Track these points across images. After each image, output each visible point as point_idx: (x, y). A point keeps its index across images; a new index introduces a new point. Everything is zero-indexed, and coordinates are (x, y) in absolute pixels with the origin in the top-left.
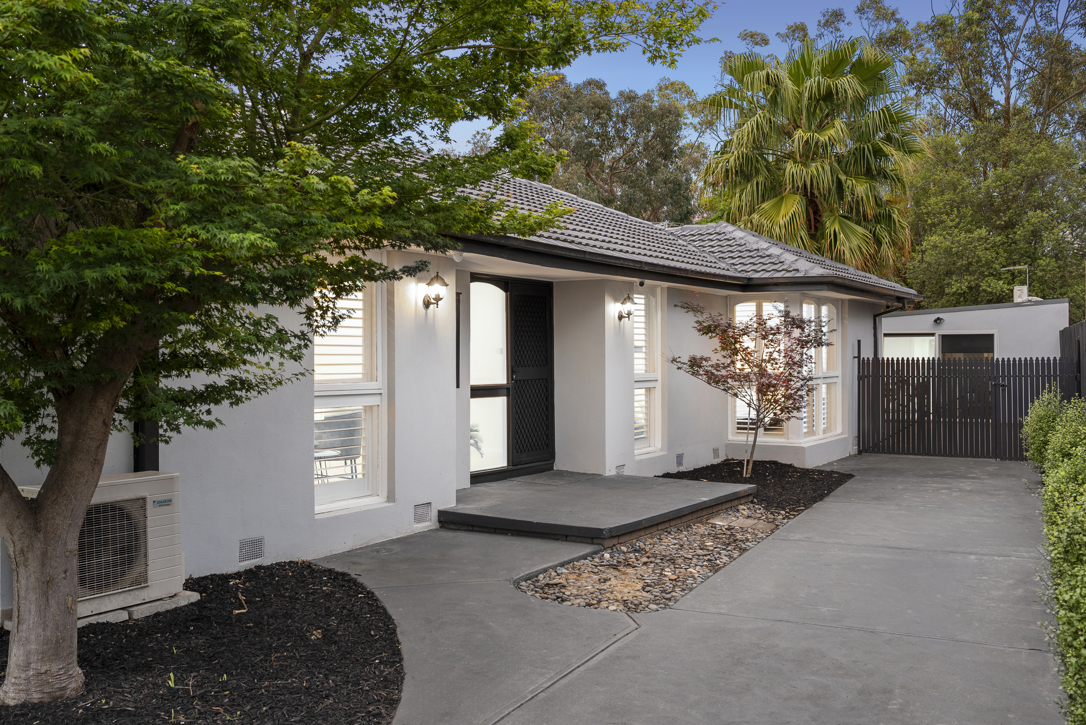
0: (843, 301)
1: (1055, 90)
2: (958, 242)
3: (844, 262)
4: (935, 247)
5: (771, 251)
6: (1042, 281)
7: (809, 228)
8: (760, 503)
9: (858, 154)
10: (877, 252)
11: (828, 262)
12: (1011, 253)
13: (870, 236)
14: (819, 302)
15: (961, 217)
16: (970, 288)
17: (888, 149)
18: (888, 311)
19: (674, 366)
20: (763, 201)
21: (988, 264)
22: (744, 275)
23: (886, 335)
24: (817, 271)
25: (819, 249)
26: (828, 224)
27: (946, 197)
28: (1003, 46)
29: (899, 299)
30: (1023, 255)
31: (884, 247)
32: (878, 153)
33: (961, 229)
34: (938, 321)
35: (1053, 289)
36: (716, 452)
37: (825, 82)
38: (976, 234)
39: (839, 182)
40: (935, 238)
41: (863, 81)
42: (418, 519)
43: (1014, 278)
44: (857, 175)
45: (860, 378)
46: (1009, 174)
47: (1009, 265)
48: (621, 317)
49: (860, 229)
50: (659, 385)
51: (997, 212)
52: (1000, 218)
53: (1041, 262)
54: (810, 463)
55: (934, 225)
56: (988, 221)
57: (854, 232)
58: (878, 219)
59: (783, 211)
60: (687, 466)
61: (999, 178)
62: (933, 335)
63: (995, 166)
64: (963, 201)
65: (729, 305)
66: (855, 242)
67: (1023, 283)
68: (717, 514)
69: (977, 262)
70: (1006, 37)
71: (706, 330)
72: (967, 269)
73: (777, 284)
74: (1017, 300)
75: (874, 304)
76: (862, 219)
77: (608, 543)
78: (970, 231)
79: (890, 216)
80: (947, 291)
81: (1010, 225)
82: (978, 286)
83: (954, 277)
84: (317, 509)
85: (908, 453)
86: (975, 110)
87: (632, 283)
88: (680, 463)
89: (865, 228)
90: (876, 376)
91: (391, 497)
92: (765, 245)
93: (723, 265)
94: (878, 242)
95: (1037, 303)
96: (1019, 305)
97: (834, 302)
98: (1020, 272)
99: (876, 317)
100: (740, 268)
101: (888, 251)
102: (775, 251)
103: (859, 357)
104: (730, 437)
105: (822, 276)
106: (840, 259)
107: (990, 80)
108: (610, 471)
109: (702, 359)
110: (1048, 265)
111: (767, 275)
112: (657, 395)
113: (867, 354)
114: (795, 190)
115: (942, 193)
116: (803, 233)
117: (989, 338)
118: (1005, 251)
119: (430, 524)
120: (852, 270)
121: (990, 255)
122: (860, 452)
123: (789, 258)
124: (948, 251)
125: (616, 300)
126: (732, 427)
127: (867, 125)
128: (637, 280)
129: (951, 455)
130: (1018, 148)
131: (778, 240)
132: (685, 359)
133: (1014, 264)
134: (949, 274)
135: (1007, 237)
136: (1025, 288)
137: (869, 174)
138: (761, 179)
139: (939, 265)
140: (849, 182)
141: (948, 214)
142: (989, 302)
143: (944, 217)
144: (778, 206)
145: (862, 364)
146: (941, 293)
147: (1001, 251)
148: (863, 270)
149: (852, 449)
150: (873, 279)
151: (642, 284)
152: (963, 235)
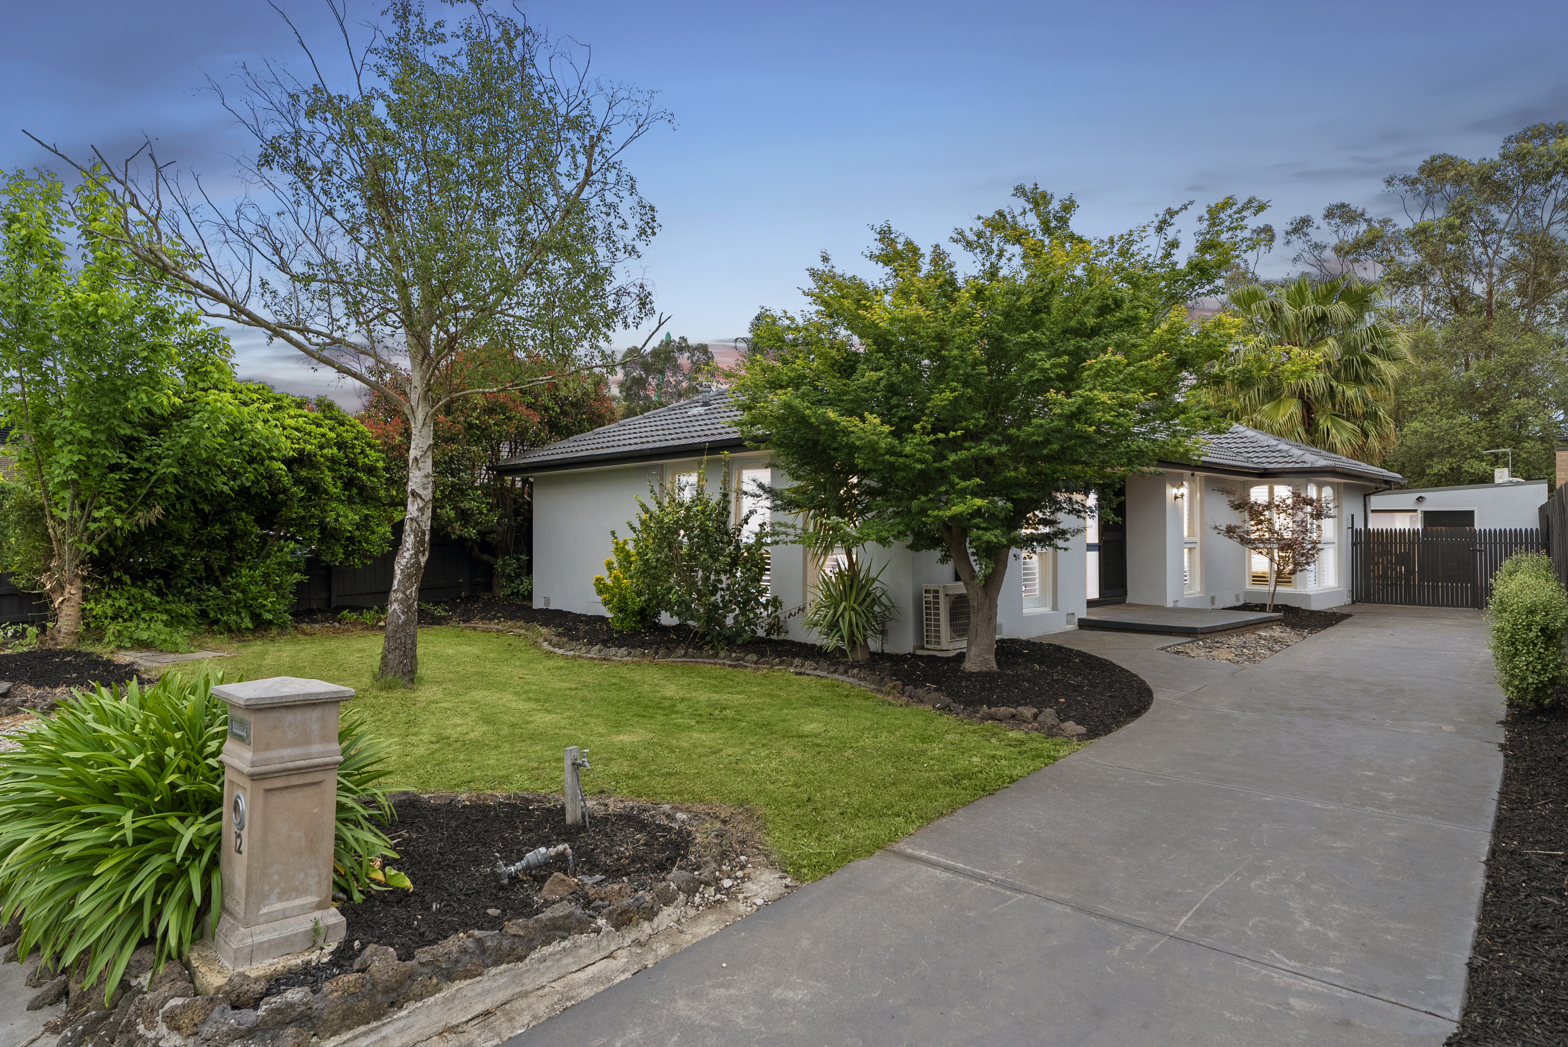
0: (1338, 484)
1: (1540, 284)
2: (1440, 427)
3: (1336, 452)
4: (1415, 432)
5: (1281, 447)
6: (1526, 462)
7: (1304, 424)
8: (1287, 625)
9: (1348, 365)
10: (1365, 443)
11: (1323, 453)
12: (1494, 436)
13: (1359, 430)
14: (1320, 486)
15: (1442, 405)
16: (1452, 469)
17: (1374, 360)
18: (1377, 491)
19: (1216, 531)
20: (1263, 404)
21: (1470, 448)
22: (1261, 466)
23: (1373, 511)
24: (1321, 463)
25: (1313, 442)
26: (1321, 422)
27: (1427, 386)
28: (1485, 246)
29: (1387, 482)
30: (1506, 439)
31: (1371, 439)
32: (1365, 362)
33: (1442, 416)
34: (1420, 499)
35: (1539, 469)
36: (1237, 596)
37: (1319, 309)
38: (1459, 420)
39: (1331, 386)
40: (1416, 425)
41: (1351, 304)
42: (1068, 623)
43: (1496, 461)
44: (1347, 381)
45: (1353, 544)
46: (1492, 364)
47: (1492, 448)
48: (1176, 498)
49: (1349, 425)
50: (1198, 546)
51: (1480, 399)
52: (1484, 406)
53: (1526, 444)
54: (1315, 606)
55: (1414, 412)
56: (1470, 407)
57: (1344, 427)
58: (1366, 416)
59: (1281, 413)
60: (1219, 605)
61: (1480, 369)
62: (1415, 511)
63: (1478, 358)
64: (1444, 389)
65: (1247, 487)
66: (1345, 436)
67: (1506, 465)
68: (1259, 629)
69: (1459, 446)
70: (1488, 238)
71: (1237, 507)
72: (1449, 451)
73: (1288, 473)
74: (1498, 480)
75: (1364, 487)
76: (1352, 417)
77: (1200, 637)
78: (1451, 417)
79: (1376, 413)
80: (1428, 471)
81: (1494, 411)
82: (1459, 467)
83: (1435, 460)
84: (1025, 611)
85: (1396, 603)
86: (1456, 305)
87: (1182, 474)
88: (1213, 603)
89: (1354, 423)
90: (1367, 542)
91: (1055, 607)
92: (1275, 442)
93: (1241, 458)
94: (1366, 435)
95: (1518, 484)
96: (1499, 485)
97: (1331, 485)
98: (1505, 454)
99: (1366, 497)
100: (1256, 460)
101: (1374, 443)
102: (1283, 446)
103: (1352, 528)
104: (1247, 587)
105: (1326, 467)
106: (1332, 449)
107: (1471, 277)
108: (1170, 604)
109: (1235, 527)
110: (1532, 447)
111: (1279, 466)
112: (1197, 553)
113: (1359, 525)
114: (1293, 394)
115: (1422, 383)
116: (1299, 429)
117: (1471, 514)
118: (1488, 435)
119: (1073, 627)
120: (1344, 459)
121: (1471, 439)
122: (1353, 602)
123: (1296, 452)
124: (1429, 436)
125: (1173, 486)
126: (1248, 580)
127: (1355, 339)
128: (1189, 472)
129: (1434, 605)
130: (1502, 340)
131: (1280, 435)
132: (1224, 528)
133: (1498, 447)
134: (1430, 456)
135: (1490, 421)
136: (1506, 470)
137: (1357, 380)
138: (1261, 387)
139: (1420, 448)
140: (1340, 387)
141: (1429, 402)
142: (1472, 482)
143: (1425, 405)
144: (1277, 407)
145: (1355, 533)
146: (1422, 474)
147: (1483, 435)
148: (1352, 458)
149: (1347, 600)
150: (1363, 467)
151: (1193, 475)
152: (1444, 421)
